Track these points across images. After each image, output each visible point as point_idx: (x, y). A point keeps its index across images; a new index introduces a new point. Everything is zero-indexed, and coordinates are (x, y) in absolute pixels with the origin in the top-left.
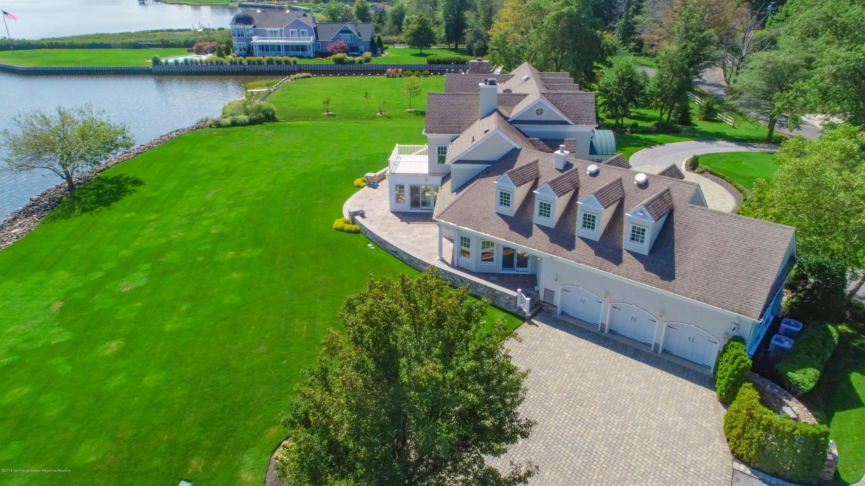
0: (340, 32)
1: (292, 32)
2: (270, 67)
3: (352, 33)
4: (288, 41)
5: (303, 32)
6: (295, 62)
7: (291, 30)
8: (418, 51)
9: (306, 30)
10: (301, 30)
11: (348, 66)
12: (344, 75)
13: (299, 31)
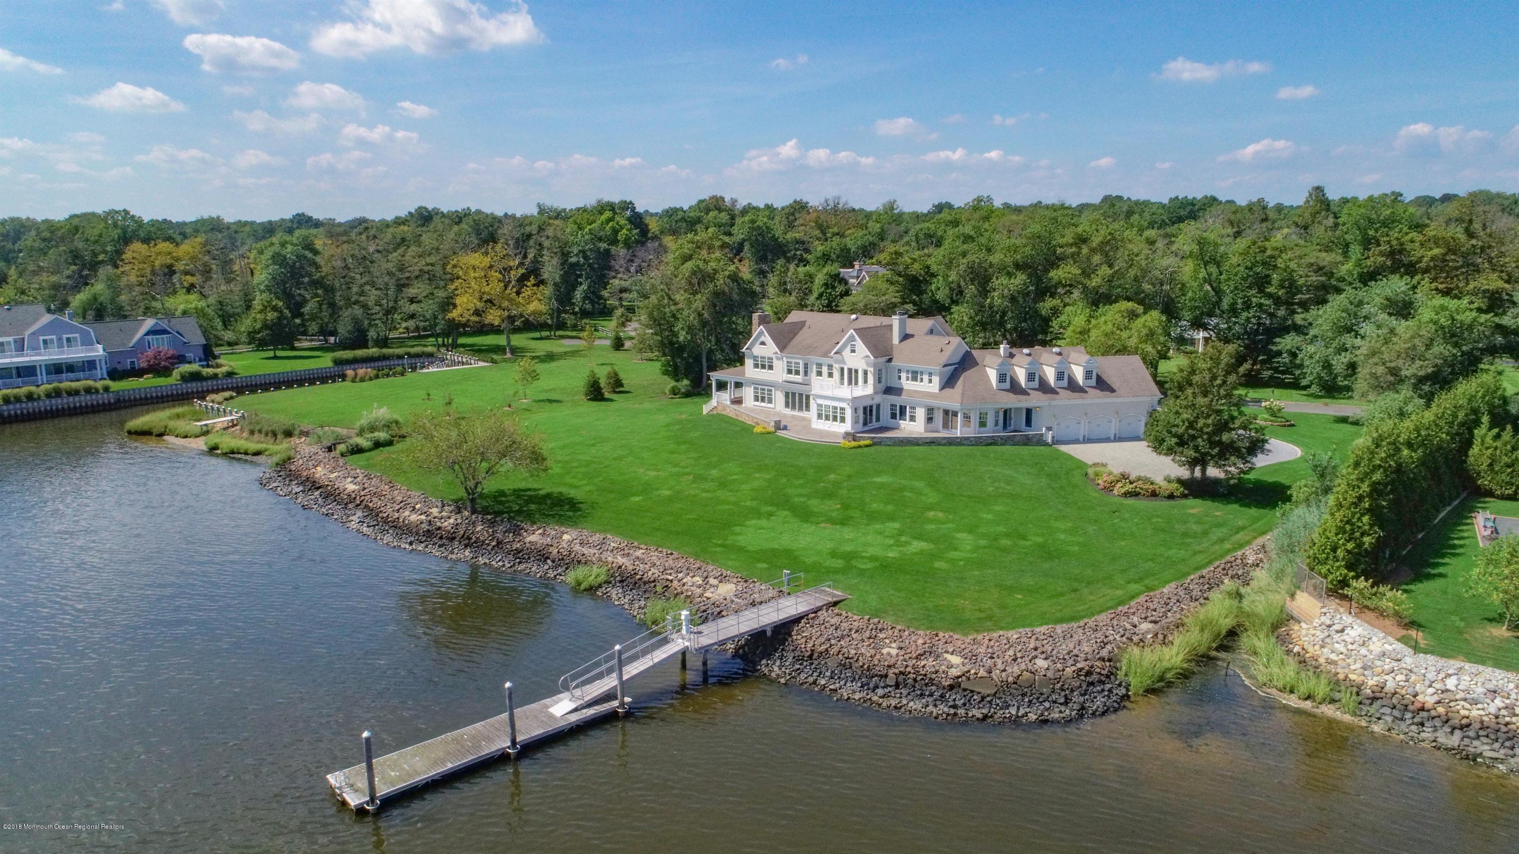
0: (147, 334)
1: (45, 342)
2: (58, 403)
3: (169, 333)
4: (51, 357)
5: (68, 340)
6: (106, 389)
7: (41, 338)
8: (271, 354)
9: (77, 335)
10: (65, 336)
11: (210, 383)
12: (280, 388)
13: (60, 339)
